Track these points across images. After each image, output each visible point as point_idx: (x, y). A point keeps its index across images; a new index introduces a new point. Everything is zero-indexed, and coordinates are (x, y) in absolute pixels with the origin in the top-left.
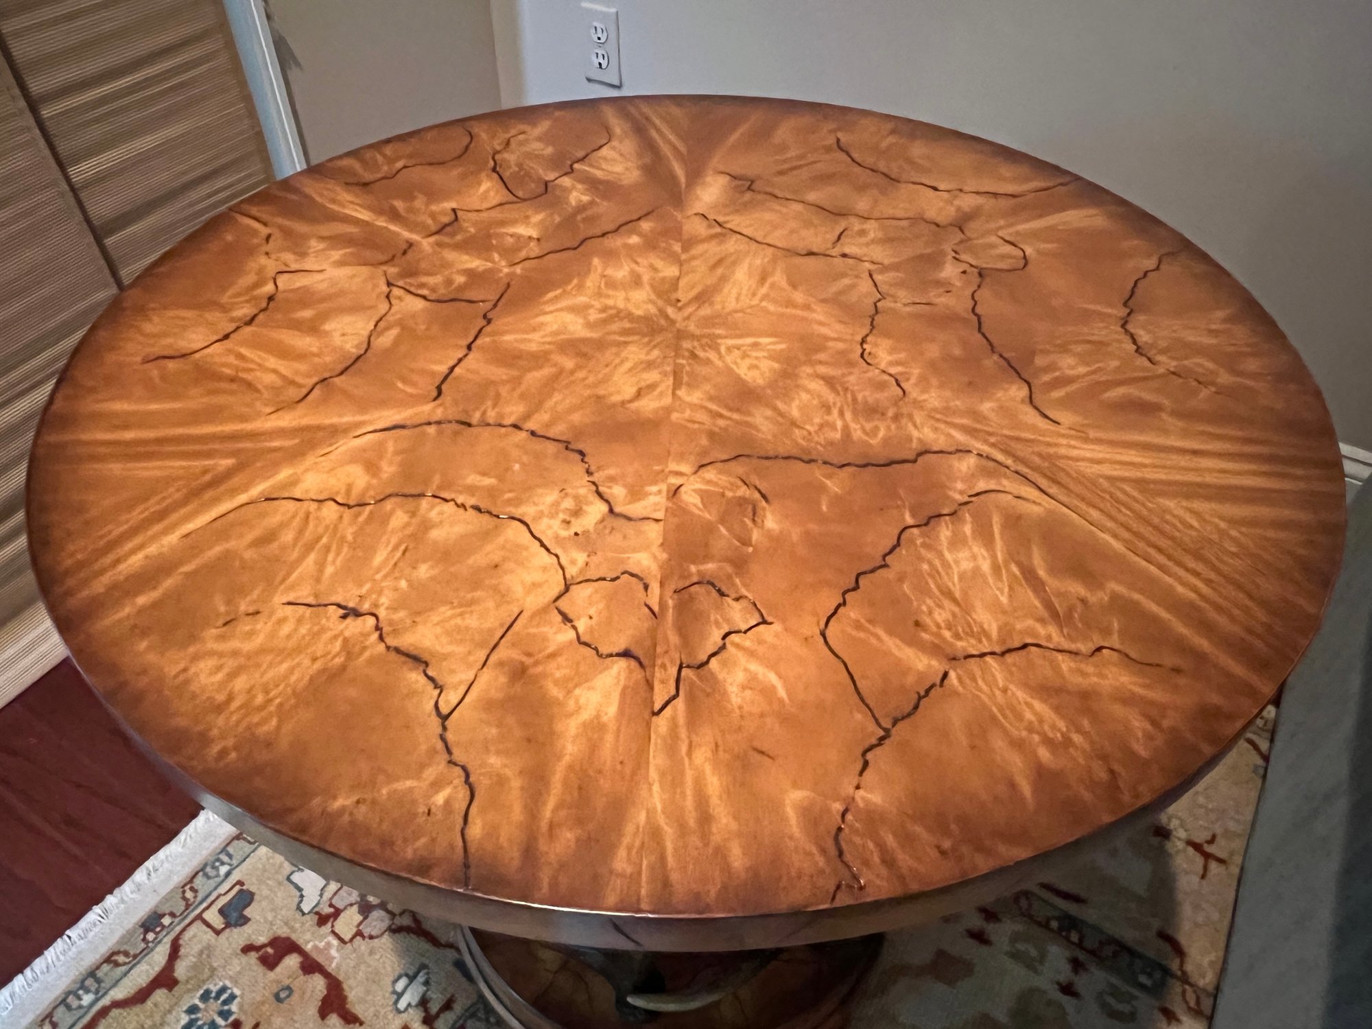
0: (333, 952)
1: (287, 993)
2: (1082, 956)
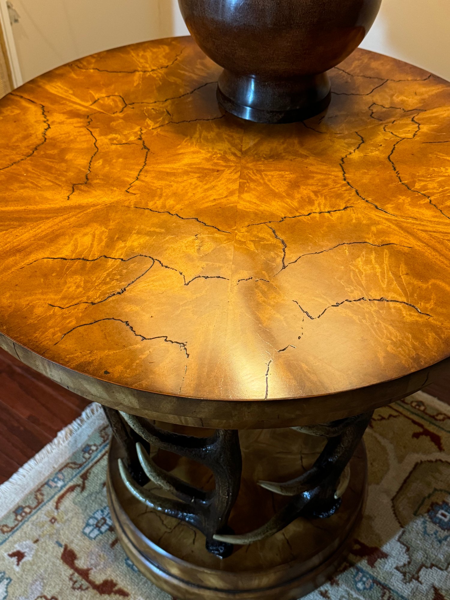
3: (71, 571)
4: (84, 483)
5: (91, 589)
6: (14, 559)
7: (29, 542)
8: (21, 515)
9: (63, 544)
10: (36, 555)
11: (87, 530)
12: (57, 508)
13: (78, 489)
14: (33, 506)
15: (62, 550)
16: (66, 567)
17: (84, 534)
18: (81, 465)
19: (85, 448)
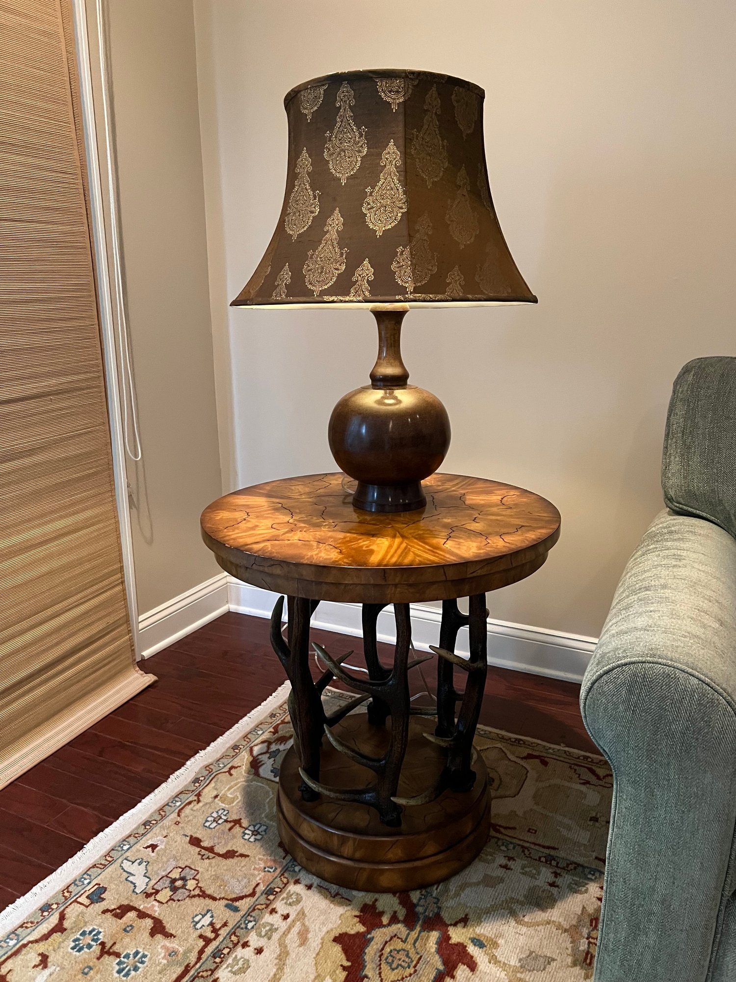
0: (156, 908)
1: (130, 928)
2: (559, 871)
3: (199, 849)
4: (198, 799)
5: (217, 857)
6: (150, 849)
7: (160, 838)
8: (149, 825)
9: (189, 834)
10: (167, 843)
11: (207, 824)
12: (179, 815)
13: (195, 802)
14: (158, 819)
15: (188, 839)
16: (194, 847)
17: (206, 827)
18: (193, 791)
19: (195, 780)
